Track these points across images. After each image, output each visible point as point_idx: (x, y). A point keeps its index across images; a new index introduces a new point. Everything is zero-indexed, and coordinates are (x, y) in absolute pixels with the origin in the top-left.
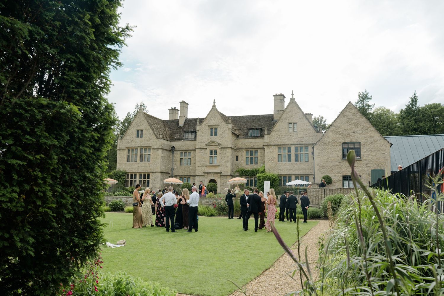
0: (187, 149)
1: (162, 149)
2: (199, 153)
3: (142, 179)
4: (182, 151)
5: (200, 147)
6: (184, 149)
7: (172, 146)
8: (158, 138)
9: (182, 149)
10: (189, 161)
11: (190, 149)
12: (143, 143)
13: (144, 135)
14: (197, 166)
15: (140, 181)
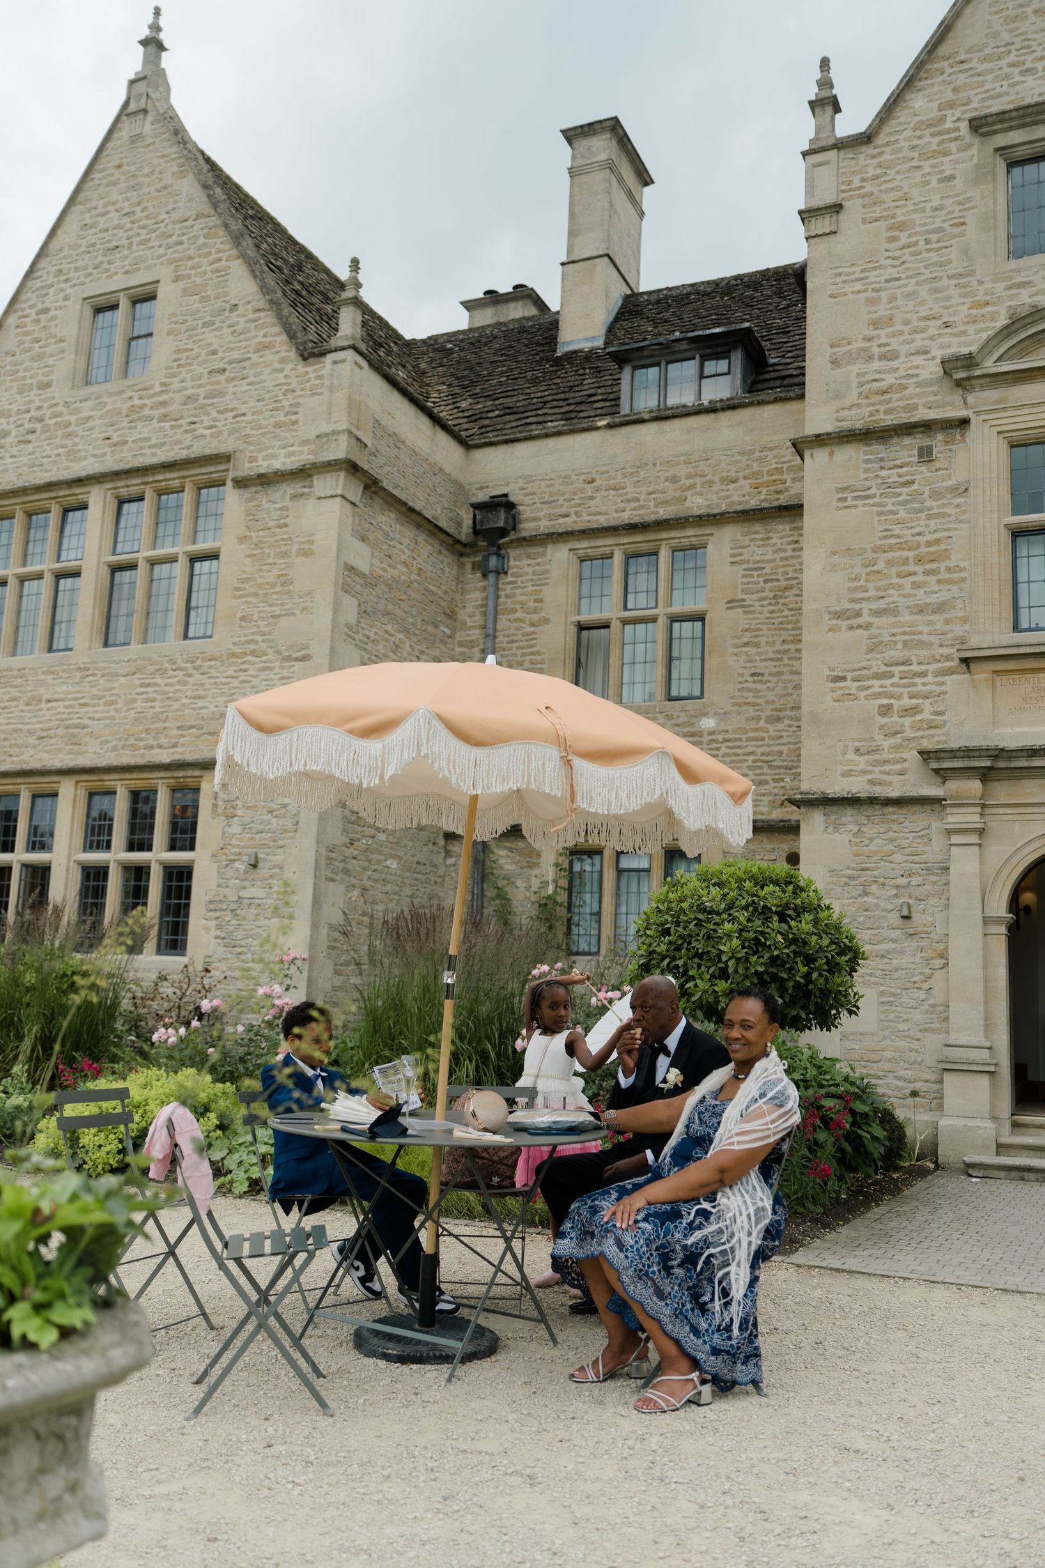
0: (663, 513)
1: (353, 468)
2: (847, 495)
3: (117, 855)
4: (606, 542)
5: (857, 419)
6: (626, 517)
7: (482, 497)
8: (312, 352)
9: (602, 521)
10: (685, 649)
11: (697, 504)
12: (143, 430)
13: (161, 350)
14: (813, 670)
15: (94, 878)
